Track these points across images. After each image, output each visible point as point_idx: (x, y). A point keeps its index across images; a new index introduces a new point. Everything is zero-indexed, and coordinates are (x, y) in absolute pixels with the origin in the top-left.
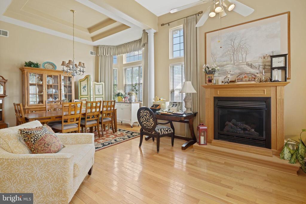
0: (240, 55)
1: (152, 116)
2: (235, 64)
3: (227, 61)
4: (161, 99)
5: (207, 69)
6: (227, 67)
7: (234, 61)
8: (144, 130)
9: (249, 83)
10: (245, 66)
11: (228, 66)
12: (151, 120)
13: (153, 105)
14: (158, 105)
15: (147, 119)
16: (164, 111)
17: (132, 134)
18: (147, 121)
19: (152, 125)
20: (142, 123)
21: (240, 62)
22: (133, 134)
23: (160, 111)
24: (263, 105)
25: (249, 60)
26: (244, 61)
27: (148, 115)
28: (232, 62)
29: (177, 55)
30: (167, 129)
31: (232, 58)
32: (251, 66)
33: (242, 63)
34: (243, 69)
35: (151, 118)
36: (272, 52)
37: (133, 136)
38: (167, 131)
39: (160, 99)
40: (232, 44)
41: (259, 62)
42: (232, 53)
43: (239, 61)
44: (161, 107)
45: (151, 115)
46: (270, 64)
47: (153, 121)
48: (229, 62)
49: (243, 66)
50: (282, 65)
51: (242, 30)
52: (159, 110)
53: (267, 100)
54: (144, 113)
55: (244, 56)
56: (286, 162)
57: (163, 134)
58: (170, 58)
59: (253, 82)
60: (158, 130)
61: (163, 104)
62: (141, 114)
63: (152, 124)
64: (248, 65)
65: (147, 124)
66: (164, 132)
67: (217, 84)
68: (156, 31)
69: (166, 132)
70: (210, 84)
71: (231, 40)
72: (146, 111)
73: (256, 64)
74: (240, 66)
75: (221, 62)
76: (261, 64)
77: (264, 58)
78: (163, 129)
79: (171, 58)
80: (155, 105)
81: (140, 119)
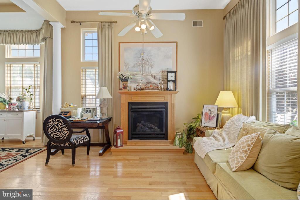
0: (147, 68)
1: (66, 125)
2: (144, 75)
3: (137, 71)
4: (72, 105)
5: (121, 76)
6: (138, 76)
7: (143, 72)
8: (52, 143)
9: (154, 91)
10: (151, 77)
11: (138, 75)
12: (65, 129)
13: (61, 113)
14: (68, 112)
15: (59, 129)
16: (77, 118)
17: (27, 152)
18: (59, 131)
19: (66, 136)
20: (50, 135)
21: (147, 73)
22: (29, 151)
23: (71, 119)
24: (163, 108)
25: (153, 72)
26: (150, 73)
27: (60, 124)
28: (141, 73)
29: (89, 58)
30: (83, 138)
31: (141, 69)
32: (154, 77)
33: (148, 74)
34: (149, 79)
35: (65, 127)
36: (168, 69)
37: (31, 154)
38: (83, 139)
39: (70, 106)
40: (142, 58)
41: (159, 75)
42: (141, 65)
43: (146, 72)
44: (72, 114)
45: (64, 124)
46: (166, 77)
47: (67, 131)
48: (139, 73)
49: (149, 77)
50: (173, 79)
51: (148, 47)
52: (70, 117)
53: (165, 104)
54: (54, 122)
55: (150, 68)
56: (177, 147)
57: (79, 143)
58: (81, 61)
59: (156, 90)
60: (74, 140)
61: (74, 111)
62: (50, 124)
63: (65, 134)
64: (152, 76)
65: (59, 135)
66: (80, 142)
67: (130, 91)
68: (63, 27)
69: (83, 141)
70: (125, 90)
72: (57, 120)
73: (158, 77)
74: (147, 77)
75: (132, 71)
76: (161, 77)
77: (163, 72)
78: (79, 138)
79: (83, 61)
80: (64, 112)
81: (48, 130)
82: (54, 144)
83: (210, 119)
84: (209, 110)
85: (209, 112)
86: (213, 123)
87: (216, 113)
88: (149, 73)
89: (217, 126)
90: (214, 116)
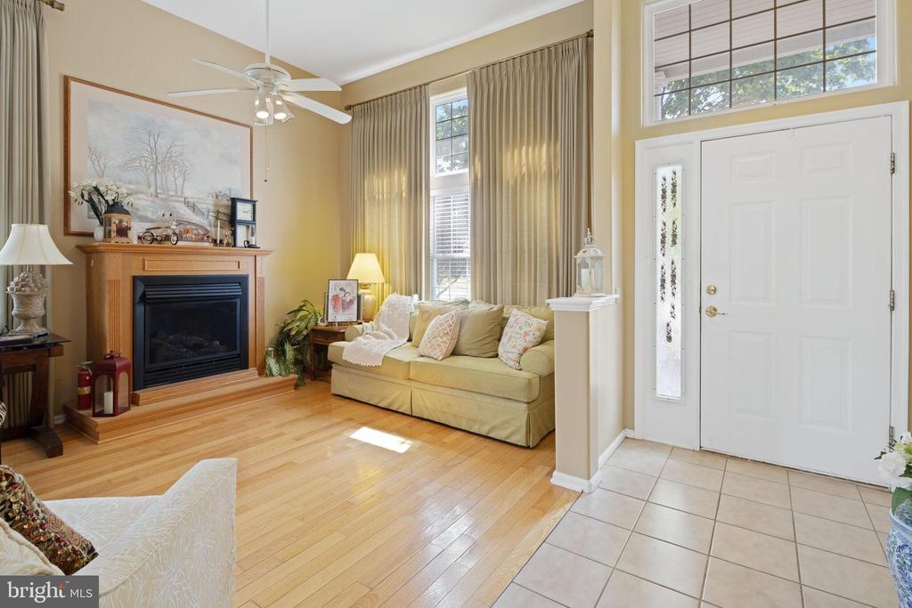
0: (171, 177)
2: (160, 196)
3: (138, 183)
6: (139, 199)
7: (156, 189)
10: (182, 205)
11: (141, 196)
21: (171, 193)
25: (189, 193)
26: (179, 194)
28: (152, 189)
31: (152, 179)
32: (193, 207)
33: (172, 196)
34: (178, 212)
36: (230, 190)
40: (152, 145)
41: (208, 204)
42: (151, 168)
43: (168, 191)
46: (228, 211)
48: (144, 188)
49: (177, 205)
50: (249, 217)
55: (179, 181)
56: (280, 378)
64: (187, 203)
70: (123, 240)
71: (150, 133)
73: (202, 206)
74: (171, 203)
75: (120, 180)
76: (212, 208)
77: (217, 197)
83: (346, 306)
84: (341, 289)
85: (342, 294)
86: (351, 315)
87: (355, 295)
88: (177, 192)
89: (358, 318)
90: (351, 301)
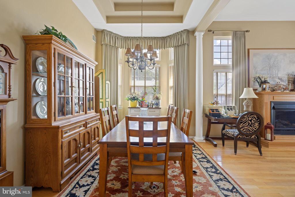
0: (274, 71)
1: (258, 120)
2: (271, 77)
3: (265, 74)
7: (270, 75)
12: (257, 124)
15: (251, 124)
18: (251, 126)
20: (241, 128)
21: (274, 76)
25: (280, 75)
26: (277, 76)
27: (254, 119)
28: (269, 75)
31: (269, 72)
32: (281, 79)
33: (275, 77)
34: (277, 81)
35: (257, 122)
36: (293, 72)
40: (269, 62)
42: (269, 69)
43: (273, 75)
45: (257, 120)
47: (258, 125)
48: (267, 75)
49: (276, 79)
51: (275, 53)
54: (248, 118)
55: (277, 72)
58: (214, 65)
63: (256, 128)
64: (279, 78)
65: (249, 129)
71: (268, 59)
72: (252, 116)
73: (284, 79)
74: (274, 79)
76: (287, 79)
77: (288, 75)
80: (214, 110)
81: (240, 124)
82: (241, 137)
88: (276, 75)
